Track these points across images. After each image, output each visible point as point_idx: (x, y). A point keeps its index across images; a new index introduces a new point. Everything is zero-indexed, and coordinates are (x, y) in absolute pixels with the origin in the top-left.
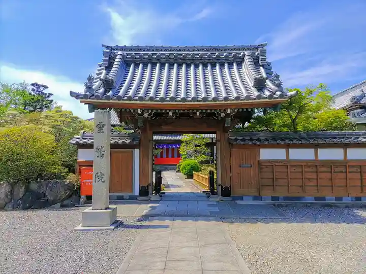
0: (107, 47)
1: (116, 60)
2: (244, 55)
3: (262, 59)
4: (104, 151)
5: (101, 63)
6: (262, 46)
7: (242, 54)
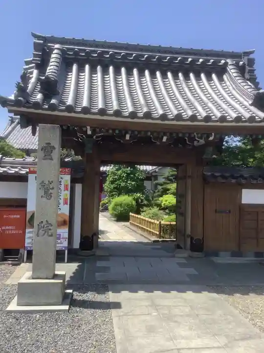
0: (39, 37)
1: (53, 56)
2: (226, 64)
3: (249, 70)
4: (53, 188)
5: (31, 59)
6: (247, 54)
7: (223, 62)
